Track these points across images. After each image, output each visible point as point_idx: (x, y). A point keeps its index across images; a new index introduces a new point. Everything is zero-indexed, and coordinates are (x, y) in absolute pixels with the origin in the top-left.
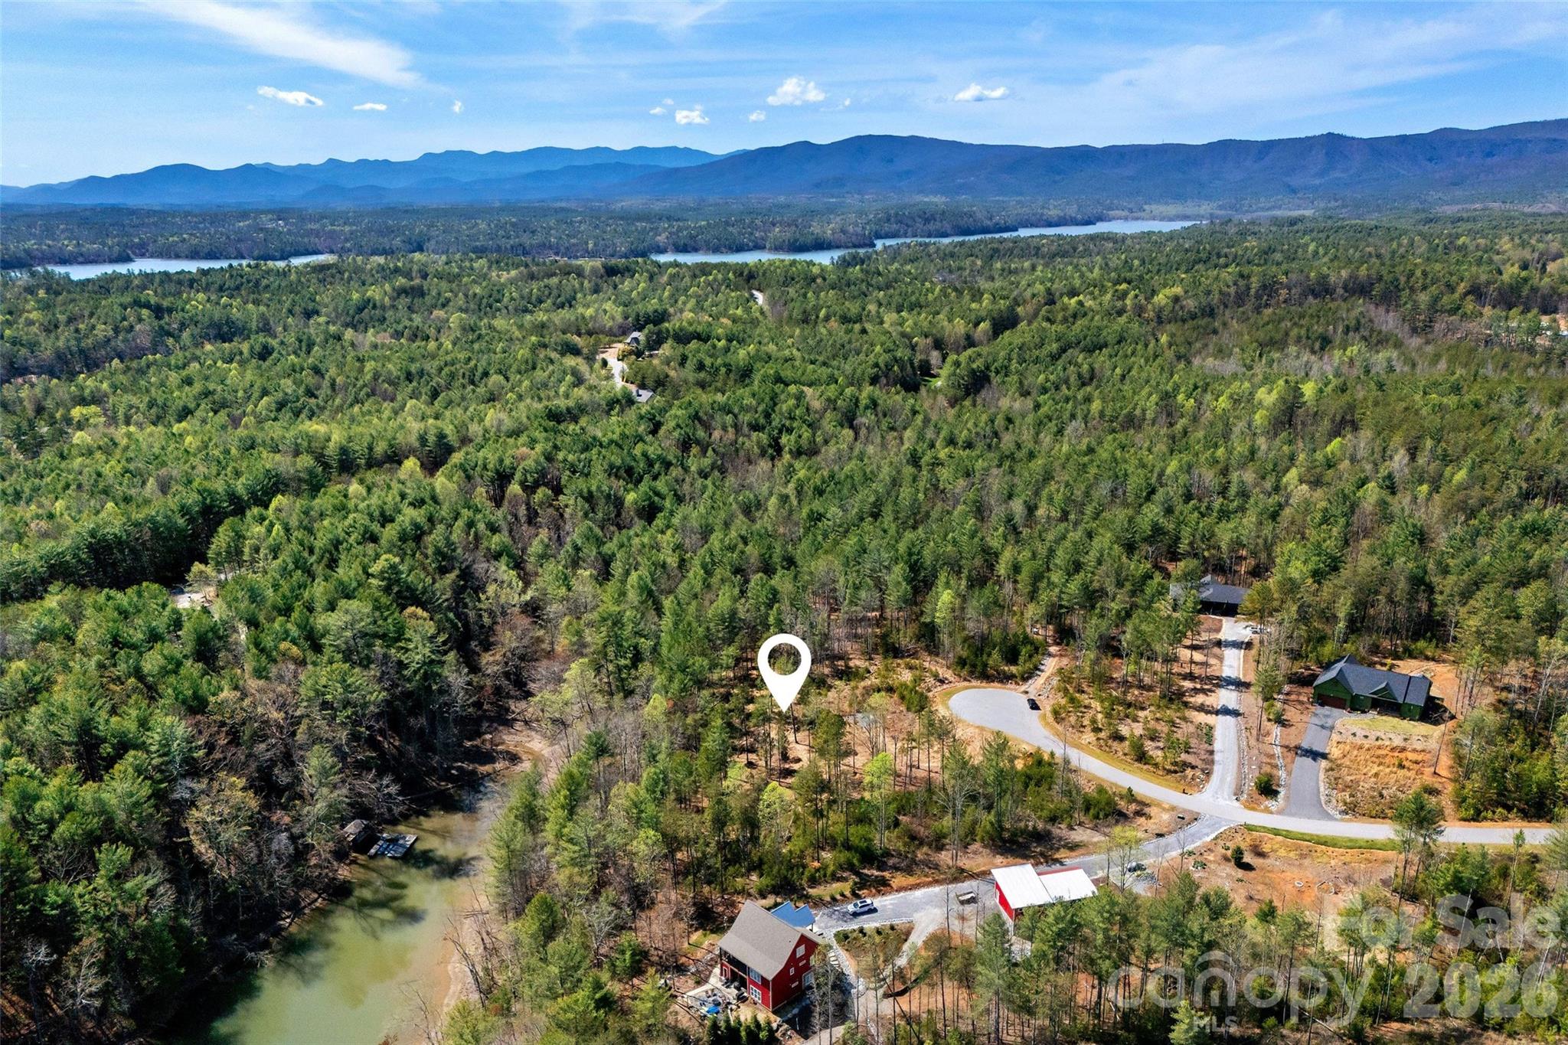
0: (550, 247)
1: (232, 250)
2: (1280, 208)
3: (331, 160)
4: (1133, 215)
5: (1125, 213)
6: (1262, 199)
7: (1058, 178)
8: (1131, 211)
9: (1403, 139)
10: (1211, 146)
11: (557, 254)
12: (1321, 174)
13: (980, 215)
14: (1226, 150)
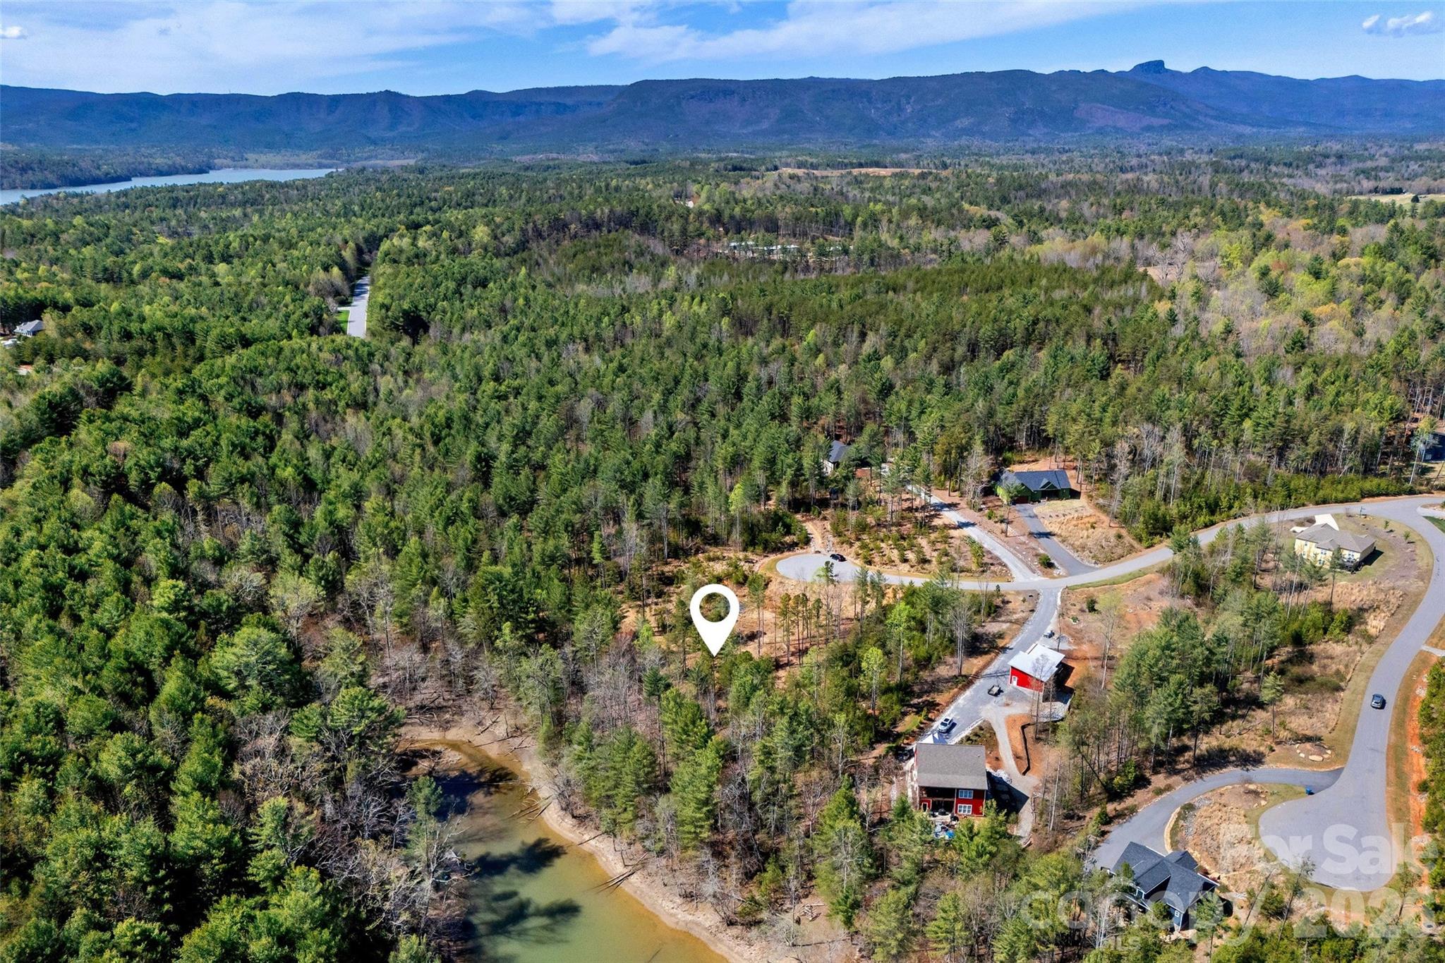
2: (376, 157)
4: (239, 162)
5: (228, 161)
6: (357, 150)
7: (133, 125)
8: (233, 159)
9: (447, 98)
10: (282, 98)
12: (392, 127)
13: (85, 164)
14: (296, 102)
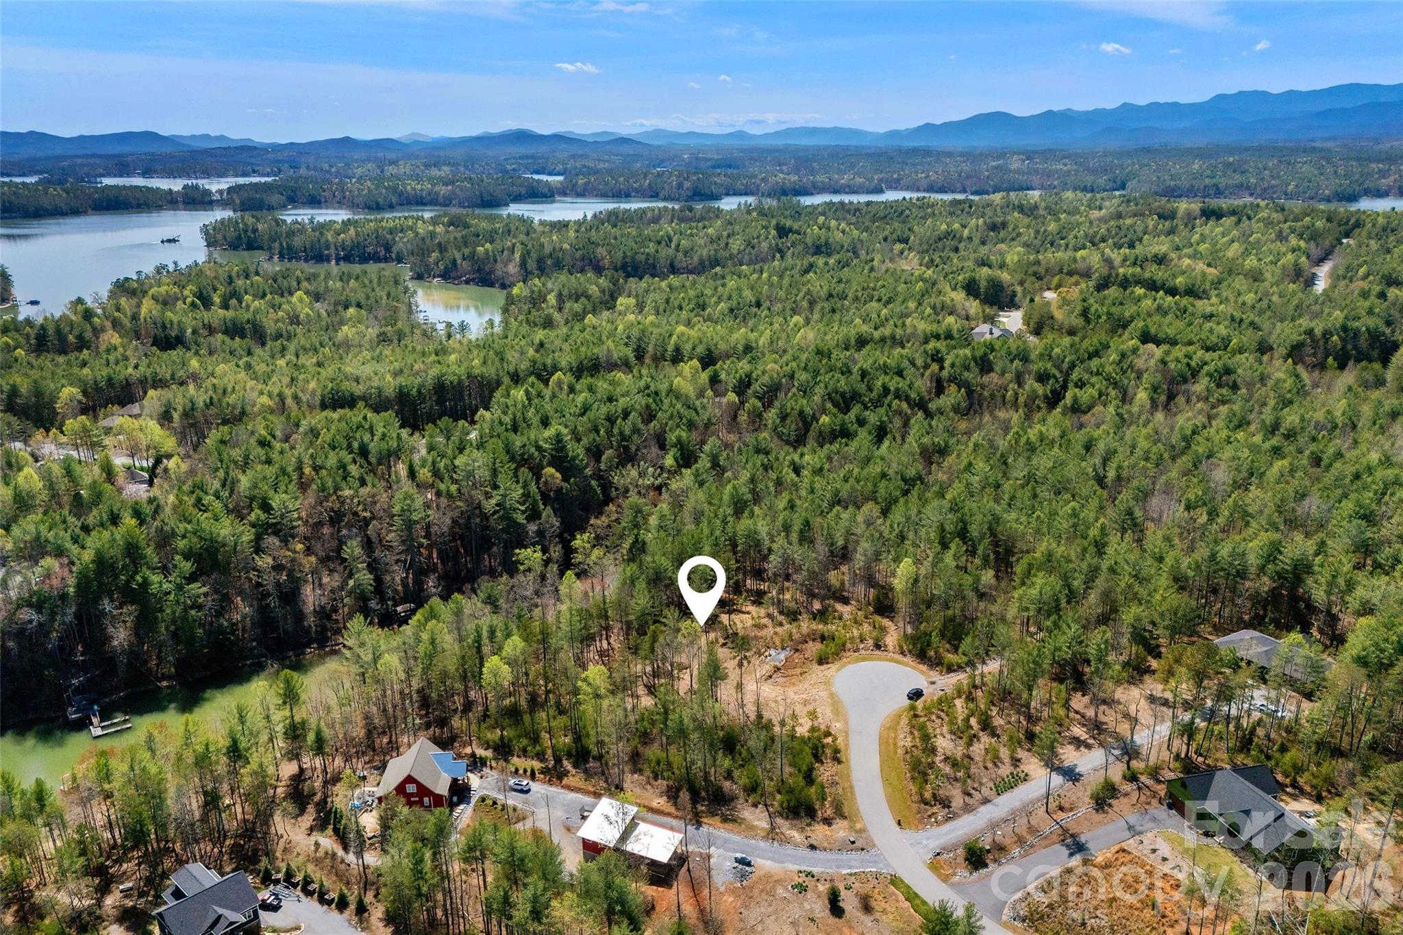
0: (1248, 188)
1: (959, 185)
3: (1125, 104)
11: (1251, 195)
